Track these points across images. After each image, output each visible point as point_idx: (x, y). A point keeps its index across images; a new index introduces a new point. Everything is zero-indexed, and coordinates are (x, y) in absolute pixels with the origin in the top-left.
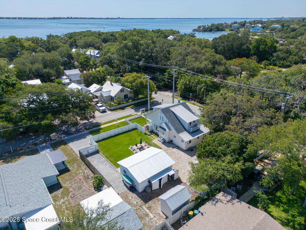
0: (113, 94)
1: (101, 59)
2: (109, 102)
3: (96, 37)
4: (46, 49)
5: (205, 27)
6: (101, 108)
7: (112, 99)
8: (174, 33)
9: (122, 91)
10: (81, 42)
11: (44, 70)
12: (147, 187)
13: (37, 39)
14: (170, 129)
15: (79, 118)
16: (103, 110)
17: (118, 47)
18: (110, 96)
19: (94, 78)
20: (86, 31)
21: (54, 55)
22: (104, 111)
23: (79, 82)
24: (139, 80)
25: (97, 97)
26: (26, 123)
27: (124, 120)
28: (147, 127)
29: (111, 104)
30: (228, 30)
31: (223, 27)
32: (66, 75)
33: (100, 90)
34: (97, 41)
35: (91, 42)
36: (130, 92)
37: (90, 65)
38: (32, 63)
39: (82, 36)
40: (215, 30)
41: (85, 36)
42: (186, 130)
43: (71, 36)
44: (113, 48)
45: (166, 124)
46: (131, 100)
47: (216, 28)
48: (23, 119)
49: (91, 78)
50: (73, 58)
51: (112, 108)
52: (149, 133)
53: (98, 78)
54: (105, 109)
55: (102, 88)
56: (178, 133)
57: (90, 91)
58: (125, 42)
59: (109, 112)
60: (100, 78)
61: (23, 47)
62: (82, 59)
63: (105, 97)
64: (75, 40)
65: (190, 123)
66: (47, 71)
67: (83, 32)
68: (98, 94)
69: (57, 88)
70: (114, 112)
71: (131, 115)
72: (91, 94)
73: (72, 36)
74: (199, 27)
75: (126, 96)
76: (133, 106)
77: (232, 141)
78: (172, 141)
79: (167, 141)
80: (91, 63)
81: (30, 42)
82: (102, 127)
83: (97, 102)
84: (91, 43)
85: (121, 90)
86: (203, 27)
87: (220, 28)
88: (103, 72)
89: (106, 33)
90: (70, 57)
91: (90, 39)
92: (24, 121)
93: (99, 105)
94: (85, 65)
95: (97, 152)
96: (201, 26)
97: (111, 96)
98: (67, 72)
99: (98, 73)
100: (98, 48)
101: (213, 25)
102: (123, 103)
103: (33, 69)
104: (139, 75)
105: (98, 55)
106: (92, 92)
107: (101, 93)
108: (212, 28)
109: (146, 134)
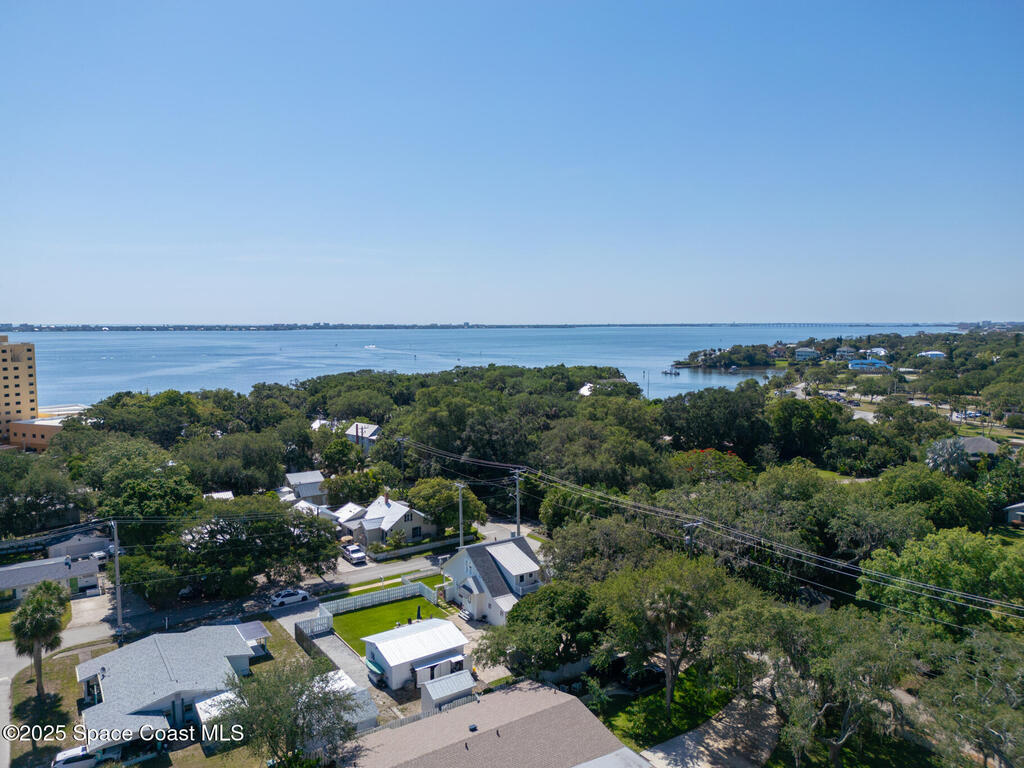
0: (386, 526)
1: (377, 447)
2: (375, 543)
3: (379, 390)
4: (250, 423)
5: (711, 355)
6: (355, 556)
7: (382, 535)
8: (601, 377)
9: (407, 517)
10: (337, 404)
11: (245, 472)
12: (406, 681)
13: (228, 395)
14: (481, 590)
15: (303, 569)
16: (358, 558)
17: (417, 421)
18: (380, 529)
19: (352, 490)
20: (358, 372)
21: (270, 439)
22: (360, 563)
23: (316, 500)
24: (445, 493)
25: (350, 532)
26: (203, 570)
27: (400, 580)
28: (443, 592)
29: (377, 546)
30: (785, 364)
31: (768, 356)
32: (289, 485)
33: (361, 516)
34: (378, 402)
35: (364, 404)
36: (425, 519)
37: (349, 460)
38: (219, 457)
39: (343, 389)
40: (743, 363)
41: (350, 388)
42: (512, 591)
43: (315, 387)
44: (407, 421)
45: (475, 578)
46: (427, 540)
47: (744, 360)
48: (199, 562)
49: (346, 491)
50: (310, 445)
51: (381, 556)
52: (445, 605)
53: (361, 491)
54: (364, 557)
55: (366, 512)
56: (493, 596)
57: (337, 519)
58: (433, 409)
59: (371, 565)
60: (365, 491)
61: (194, 418)
62: (332, 447)
63: (369, 531)
64: (324, 397)
65: (522, 577)
66: (250, 473)
67: (349, 374)
68: (354, 526)
69: (269, 505)
70: (382, 566)
71: (418, 571)
72: (340, 525)
73: (319, 386)
74: (694, 356)
75: (416, 531)
76: (430, 553)
77: (562, 595)
78: (485, 617)
79: (476, 617)
80: (352, 456)
81: (210, 405)
82: (352, 590)
83: (350, 542)
84: (362, 407)
85: (405, 515)
86: (705, 355)
87: (758, 357)
88: (374, 478)
89: (409, 380)
90: (305, 441)
91: (361, 397)
92: (200, 566)
93: (351, 548)
94: (338, 459)
95: (330, 632)
96: (699, 352)
97: (383, 531)
98: (294, 478)
99: (363, 479)
100: (379, 420)
101: (736, 350)
102: (408, 546)
103: (221, 470)
104: (448, 482)
105: (374, 438)
106: (341, 520)
107: (361, 523)
108: (734, 357)
109: (438, 605)
